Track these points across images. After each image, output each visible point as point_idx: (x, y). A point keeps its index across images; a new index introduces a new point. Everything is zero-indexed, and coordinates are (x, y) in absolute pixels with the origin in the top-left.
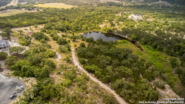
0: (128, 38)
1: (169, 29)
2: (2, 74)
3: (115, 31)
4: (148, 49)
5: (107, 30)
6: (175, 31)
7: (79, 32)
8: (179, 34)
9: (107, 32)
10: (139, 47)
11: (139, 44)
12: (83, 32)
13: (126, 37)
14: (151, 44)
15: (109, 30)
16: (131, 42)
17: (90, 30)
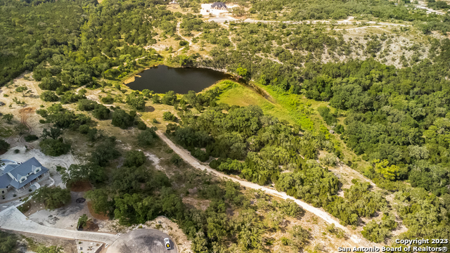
0: (228, 73)
1: (296, 45)
2: (101, 232)
3: (198, 60)
4: (276, 92)
5: (180, 61)
6: (307, 49)
7: (122, 77)
8: (313, 53)
9: (183, 65)
10: (259, 92)
11: (256, 84)
12: (131, 76)
13: (225, 71)
14: (278, 83)
15: (185, 61)
16: (239, 82)
17: (141, 65)
